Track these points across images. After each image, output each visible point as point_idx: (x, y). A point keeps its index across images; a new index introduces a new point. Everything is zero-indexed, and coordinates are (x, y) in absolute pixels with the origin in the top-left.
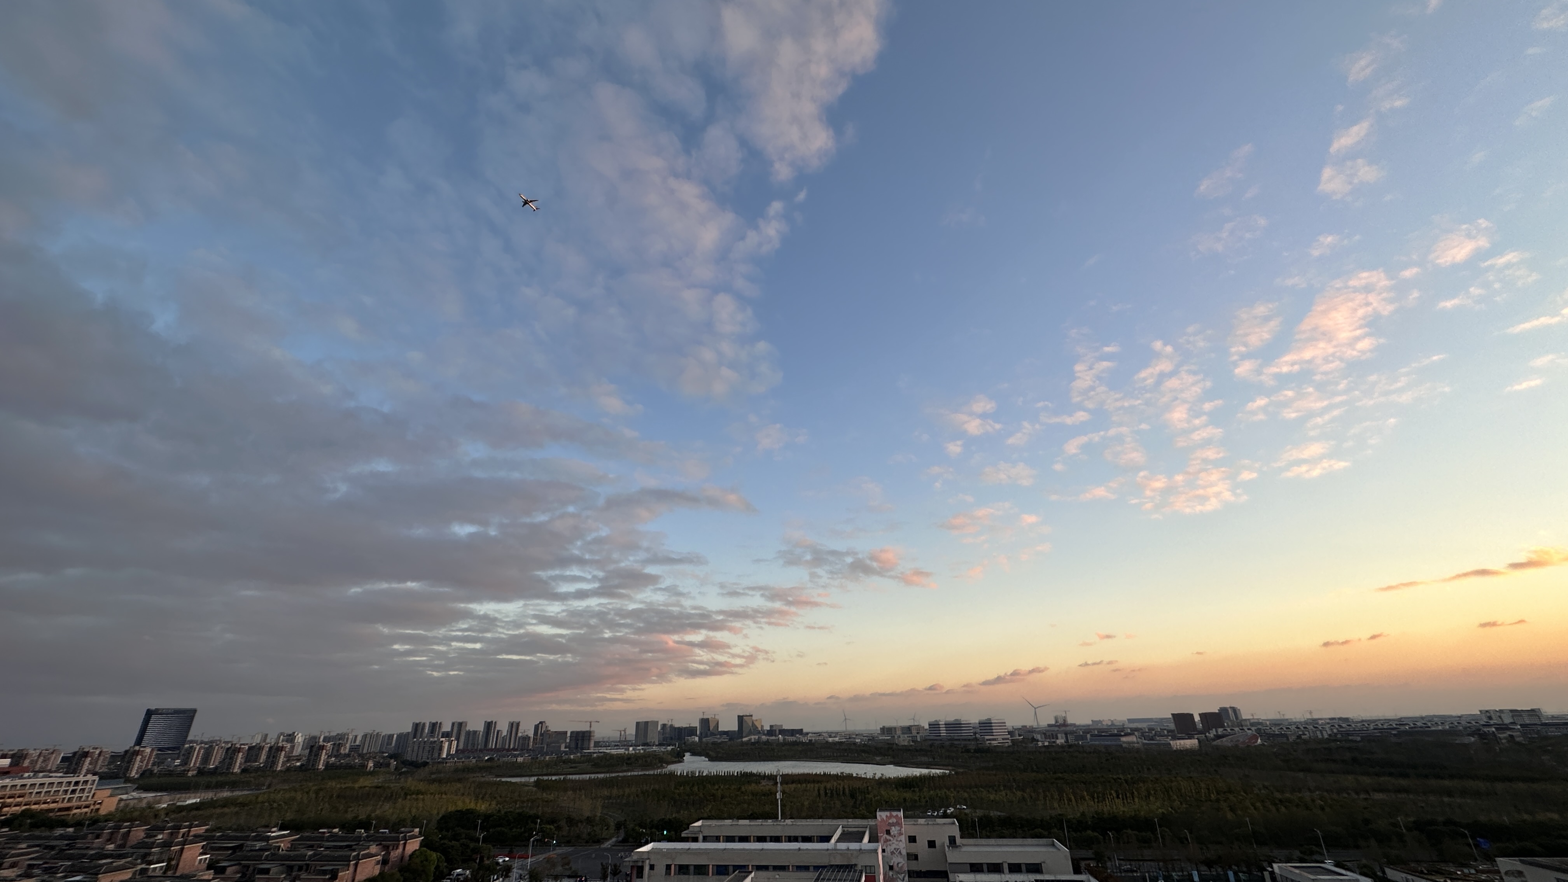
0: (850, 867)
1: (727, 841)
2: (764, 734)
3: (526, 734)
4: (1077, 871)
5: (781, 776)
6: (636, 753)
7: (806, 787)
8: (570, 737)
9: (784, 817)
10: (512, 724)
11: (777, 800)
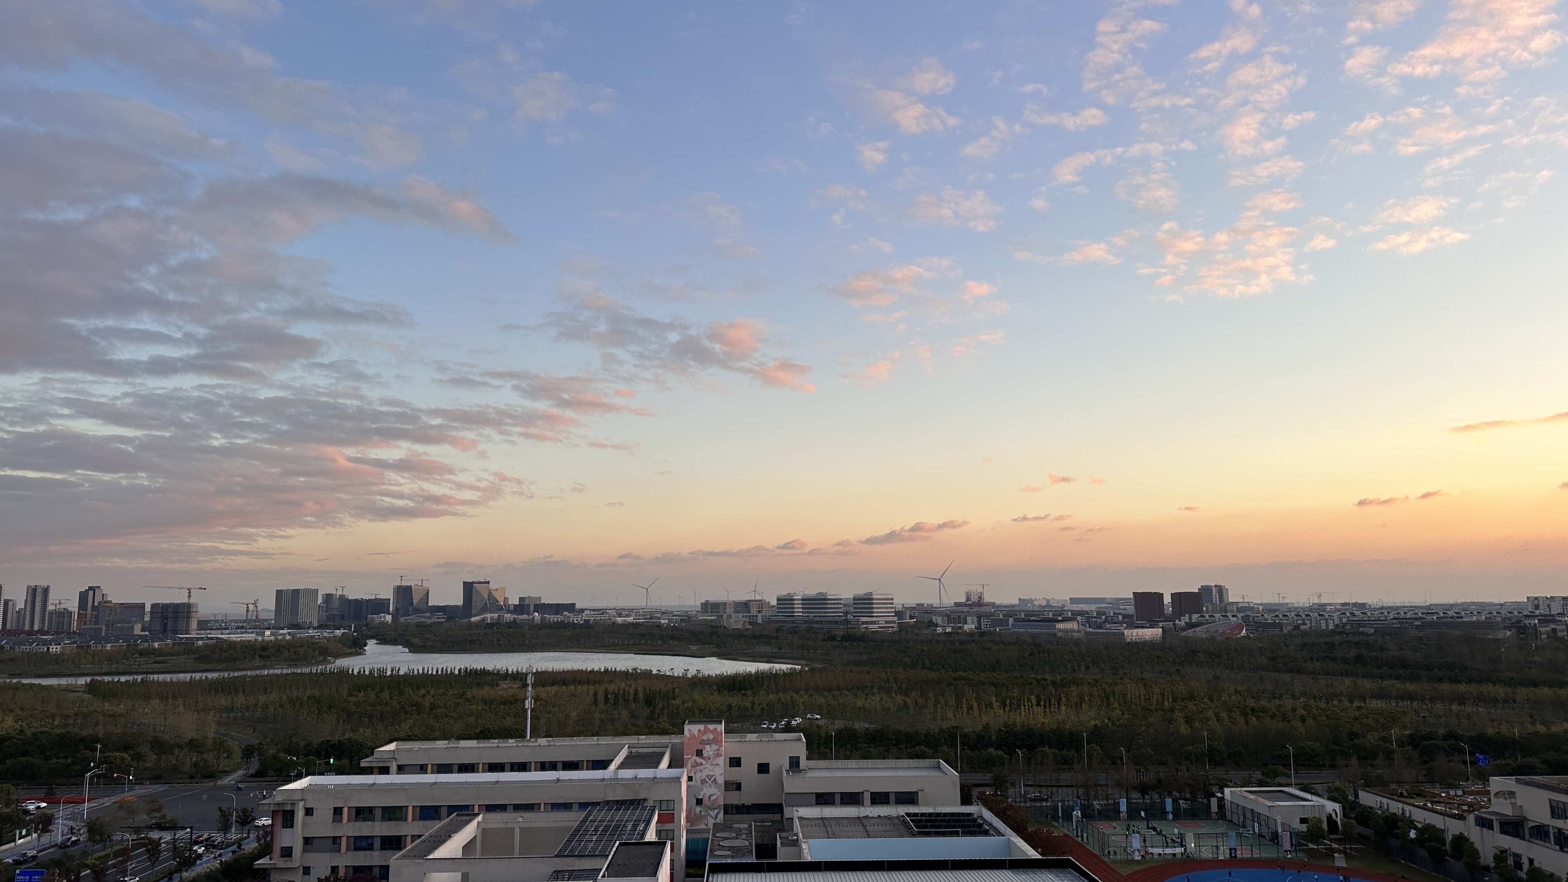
0: (635, 803)
1: (439, 772)
2: (509, 611)
3: (62, 606)
4: (966, 800)
5: (534, 674)
6: (276, 640)
7: (576, 689)
8: (151, 612)
9: (535, 734)
10: (35, 590)
11: (526, 711)
